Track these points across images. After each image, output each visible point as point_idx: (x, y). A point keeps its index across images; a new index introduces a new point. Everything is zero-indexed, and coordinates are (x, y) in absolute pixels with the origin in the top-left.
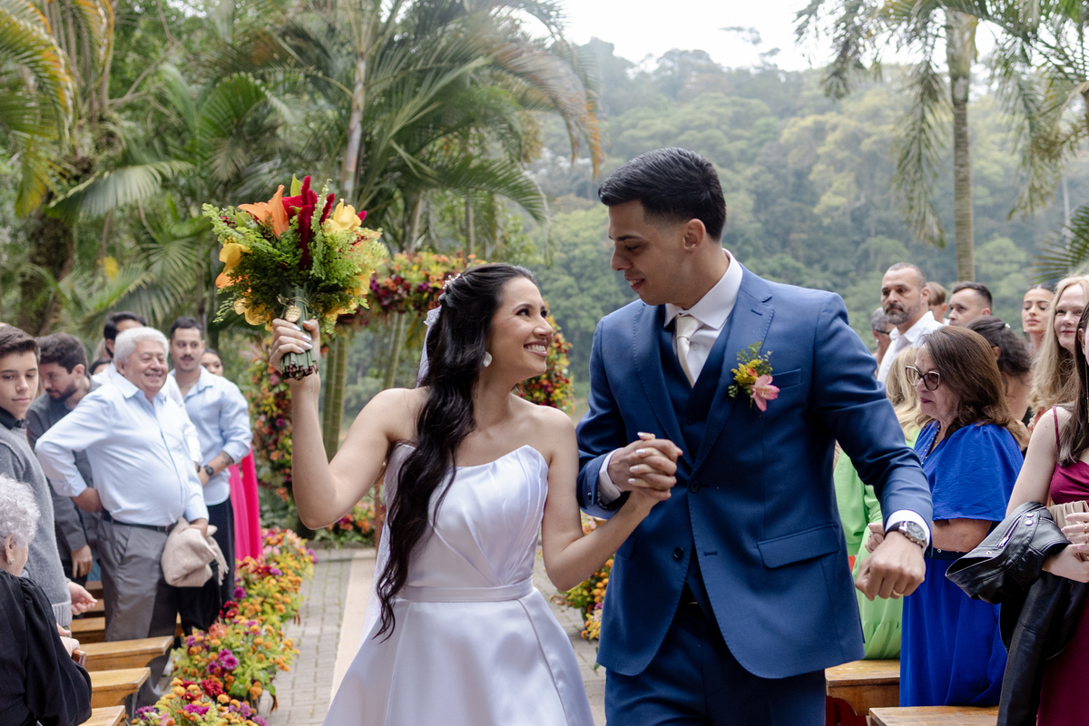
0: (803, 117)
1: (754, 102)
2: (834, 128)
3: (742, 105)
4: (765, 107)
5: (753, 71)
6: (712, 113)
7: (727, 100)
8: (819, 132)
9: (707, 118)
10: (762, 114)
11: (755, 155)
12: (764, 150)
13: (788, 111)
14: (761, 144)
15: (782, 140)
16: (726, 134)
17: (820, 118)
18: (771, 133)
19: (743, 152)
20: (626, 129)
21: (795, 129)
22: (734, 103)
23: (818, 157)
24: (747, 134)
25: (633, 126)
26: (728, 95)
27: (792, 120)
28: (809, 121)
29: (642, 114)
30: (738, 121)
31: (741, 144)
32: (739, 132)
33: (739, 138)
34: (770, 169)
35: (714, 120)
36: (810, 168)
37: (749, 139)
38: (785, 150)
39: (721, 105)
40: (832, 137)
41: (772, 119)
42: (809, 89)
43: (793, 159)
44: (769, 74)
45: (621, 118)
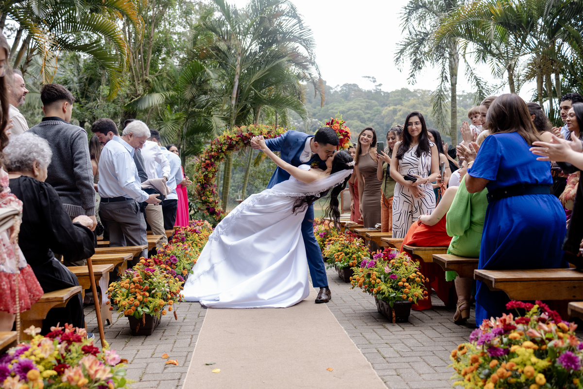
0: (389, 107)
1: (373, 101)
2: (400, 110)
3: (369, 102)
4: (377, 103)
5: (373, 91)
6: (359, 105)
7: (364, 101)
8: (395, 112)
9: (357, 106)
10: (376, 106)
11: (373, 119)
12: (376, 117)
13: (384, 105)
14: (375, 116)
15: (382, 114)
16: (364, 112)
17: (395, 107)
18: (379, 112)
19: (369, 118)
20: (330, 109)
21: (387, 111)
22: (367, 102)
23: (394, 120)
24: (370, 112)
25: (332, 109)
26: (364, 99)
27: (386, 108)
28: (392, 108)
29: (335, 105)
30: (367, 108)
31: (369, 115)
32: (368, 111)
33: (368, 113)
34: (378, 124)
35: (359, 107)
36: (392, 124)
37: (371, 114)
38: (383, 118)
39: (362, 102)
40: (399, 114)
41: (379, 107)
42: (392, 97)
43: (386, 121)
44: (378, 92)
45: (328, 106)
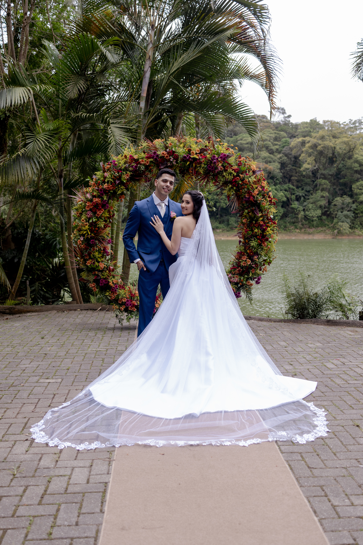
0: (298, 138)
1: (282, 133)
2: (309, 142)
3: (278, 134)
4: (285, 135)
5: (281, 123)
6: (268, 136)
7: (273, 132)
8: (303, 143)
9: (266, 137)
10: (284, 137)
11: (281, 150)
12: (284, 149)
13: (293, 136)
14: (283, 147)
15: (291, 146)
16: (272, 143)
17: (304, 139)
18: (287, 143)
19: (277, 149)
20: (239, 140)
21: (295, 142)
22: (275, 133)
23: (302, 152)
24: (279, 143)
25: (241, 140)
26: (273, 130)
27: (295, 139)
28: (300, 139)
29: (244, 136)
30: (276, 139)
31: (277, 147)
32: (276, 143)
33: (276, 145)
34: (286, 155)
35: (268, 138)
36: (300, 155)
37: (280, 145)
38: (291, 149)
39: (271, 133)
40: (307, 145)
41: (287, 139)
42: (301, 129)
43: (294, 152)
44: (287, 124)
45: (237, 137)
